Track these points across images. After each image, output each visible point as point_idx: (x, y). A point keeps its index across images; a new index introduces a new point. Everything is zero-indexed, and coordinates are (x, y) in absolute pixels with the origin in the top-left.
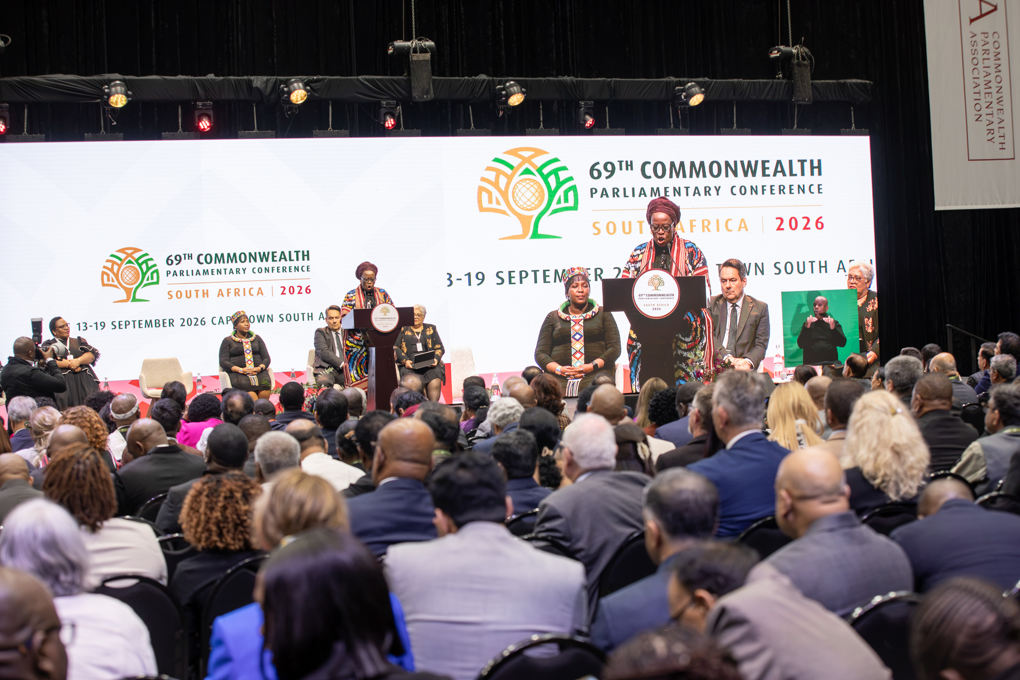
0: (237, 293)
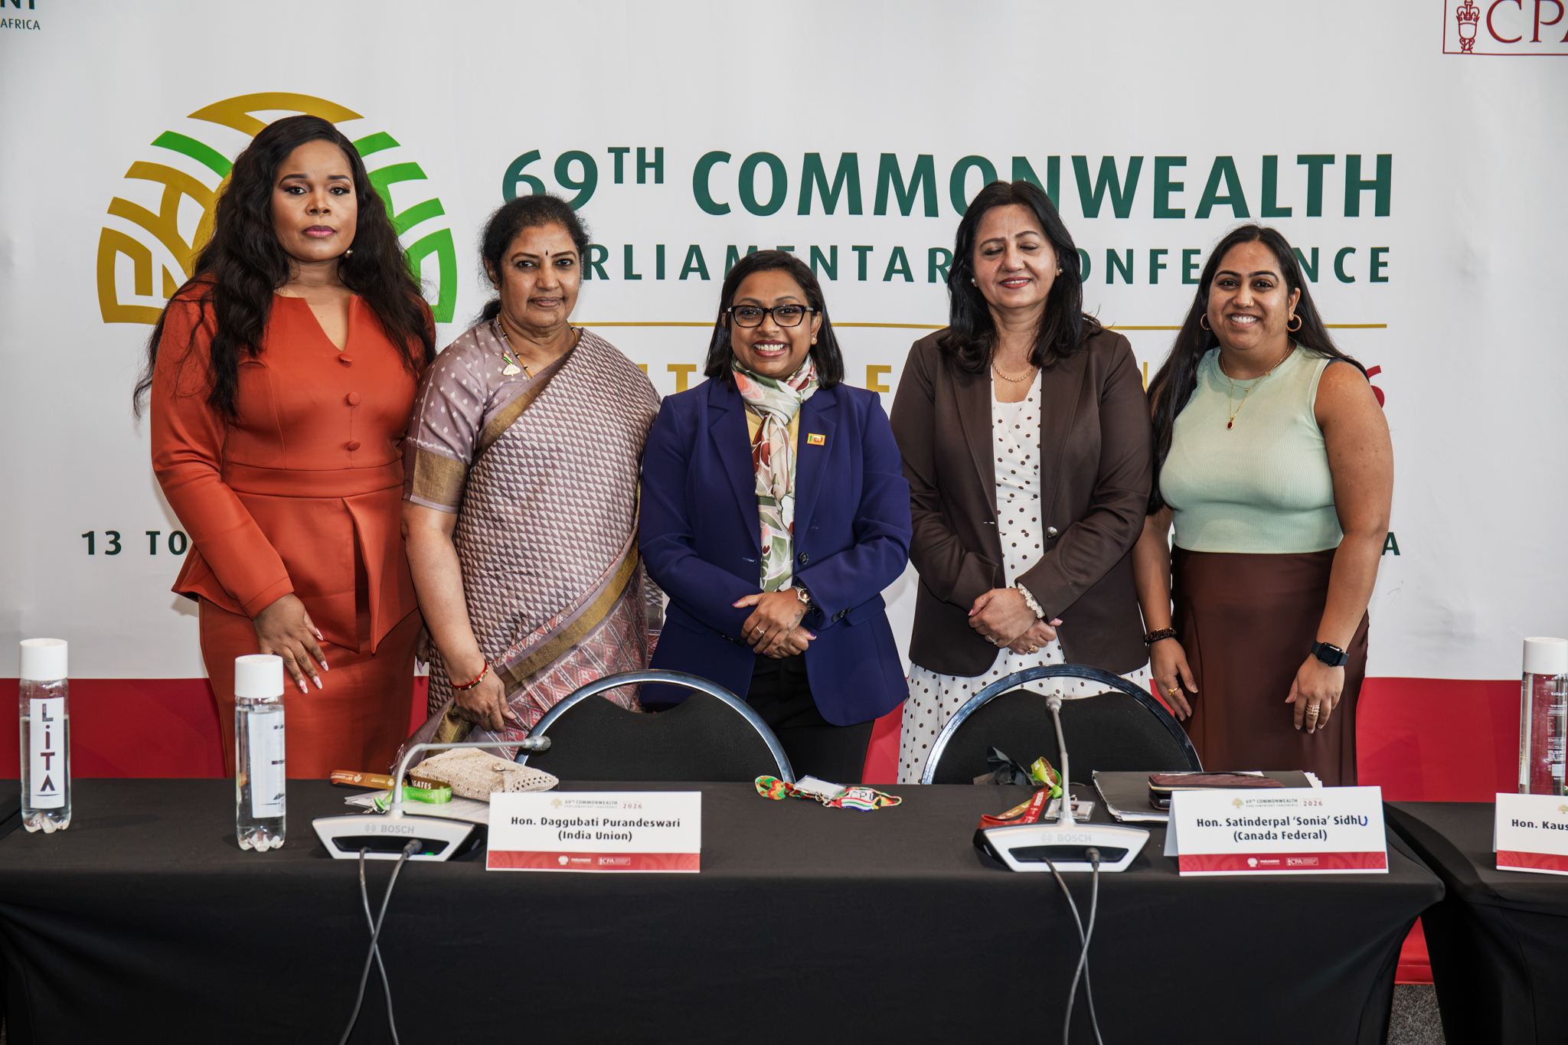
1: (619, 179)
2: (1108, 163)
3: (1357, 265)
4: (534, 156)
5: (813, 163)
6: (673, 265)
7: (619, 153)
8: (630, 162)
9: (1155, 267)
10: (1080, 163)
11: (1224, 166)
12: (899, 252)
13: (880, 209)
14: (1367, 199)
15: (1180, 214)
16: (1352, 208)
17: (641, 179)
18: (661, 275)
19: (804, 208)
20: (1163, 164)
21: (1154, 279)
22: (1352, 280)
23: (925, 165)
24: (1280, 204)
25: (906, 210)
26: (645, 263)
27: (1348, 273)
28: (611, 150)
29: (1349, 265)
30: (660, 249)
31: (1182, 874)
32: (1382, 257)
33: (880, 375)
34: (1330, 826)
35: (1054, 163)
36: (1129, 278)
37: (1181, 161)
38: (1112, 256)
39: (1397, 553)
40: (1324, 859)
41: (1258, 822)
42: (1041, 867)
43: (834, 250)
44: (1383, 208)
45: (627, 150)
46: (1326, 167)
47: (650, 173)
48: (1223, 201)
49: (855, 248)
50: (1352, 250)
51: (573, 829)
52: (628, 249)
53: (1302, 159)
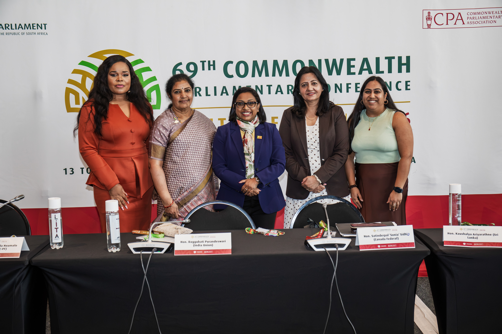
1: (203, 69)
2: (334, 61)
3: (402, 86)
4: (180, 64)
5: (255, 63)
6: (219, 91)
7: (203, 62)
8: (206, 64)
9: (348, 88)
10: (327, 61)
11: (365, 60)
12: (279, 86)
13: (274, 75)
14: (404, 68)
15: (354, 74)
16: (400, 71)
17: (209, 69)
18: (215, 94)
19: (253, 75)
20: (349, 60)
21: (348, 91)
22: (400, 90)
23: (285, 63)
24: (381, 70)
25: (281, 75)
26: (211, 91)
27: (399, 88)
28: (201, 62)
29: (400, 86)
30: (215, 88)
31: (360, 250)
32: (408, 83)
33: (275, 119)
34: (399, 236)
35: (320, 61)
36: (341, 91)
37: (354, 59)
38: (336, 85)
39: (415, 162)
40: (398, 245)
41: (380, 236)
42: (323, 250)
43: (262, 86)
44: (408, 70)
45: (205, 61)
46: (393, 60)
47: (212, 67)
48: (365, 70)
49: (267, 86)
50: (400, 82)
51: (197, 244)
52: (207, 88)
53: (386, 58)
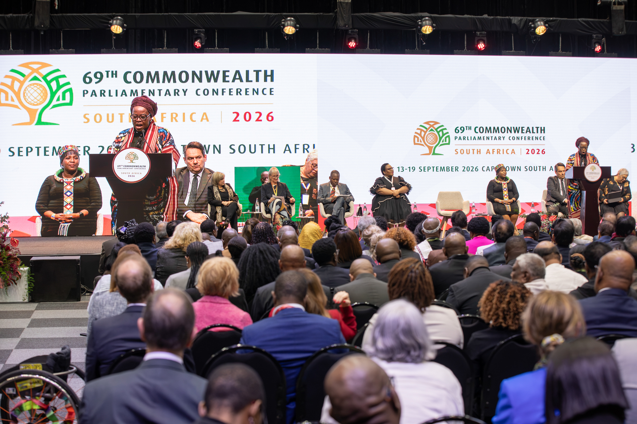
0: (498, 152)
